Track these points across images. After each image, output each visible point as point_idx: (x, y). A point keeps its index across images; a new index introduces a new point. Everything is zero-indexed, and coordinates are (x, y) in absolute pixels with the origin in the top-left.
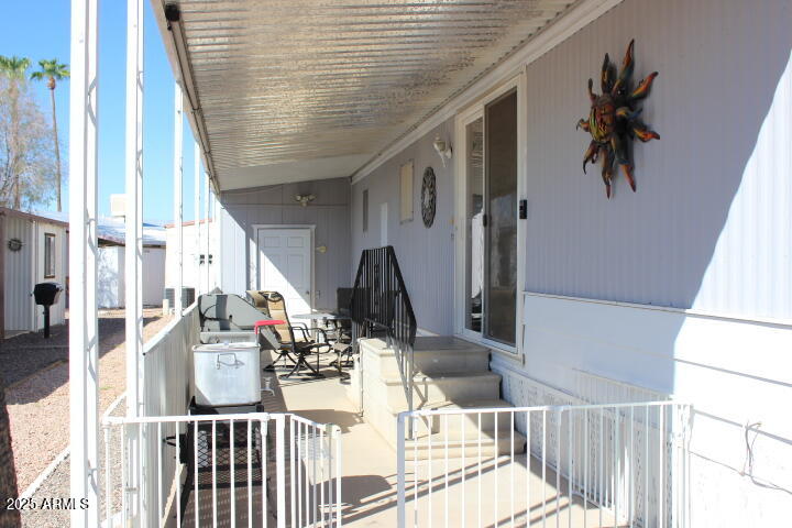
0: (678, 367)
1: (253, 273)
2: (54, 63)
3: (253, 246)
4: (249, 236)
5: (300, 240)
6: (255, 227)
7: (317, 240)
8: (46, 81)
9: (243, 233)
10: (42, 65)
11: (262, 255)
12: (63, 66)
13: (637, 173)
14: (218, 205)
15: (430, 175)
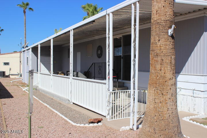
9: (36, 58)
11: (41, 63)
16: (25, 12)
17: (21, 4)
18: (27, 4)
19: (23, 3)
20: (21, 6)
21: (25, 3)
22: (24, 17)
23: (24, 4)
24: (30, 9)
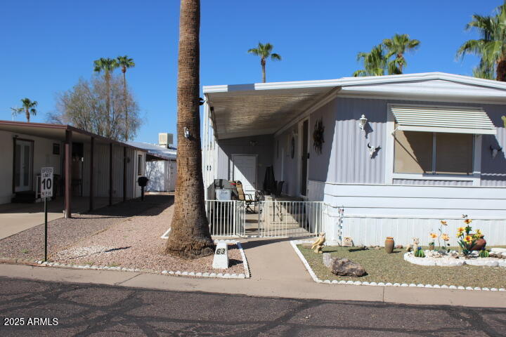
0: (325, 196)
1: (231, 174)
2: (125, 58)
3: (231, 163)
4: (230, 158)
5: (252, 160)
6: (232, 155)
7: (258, 161)
8: (121, 68)
9: (227, 157)
10: (119, 59)
11: (235, 167)
12: (130, 60)
13: (323, 150)
14: (217, 145)
15: (293, 140)
16: (263, 63)
17: (257, 46)
18: (269, 47)
19: (260, 44)
20: (256, 52)
21: (264, 45)
22: (263, 74)
23: (262, 47)
24: (275, 55)
